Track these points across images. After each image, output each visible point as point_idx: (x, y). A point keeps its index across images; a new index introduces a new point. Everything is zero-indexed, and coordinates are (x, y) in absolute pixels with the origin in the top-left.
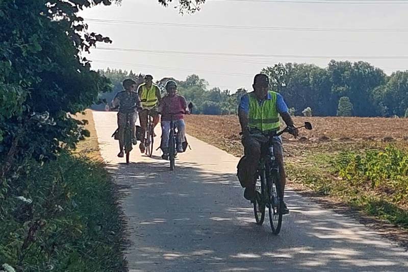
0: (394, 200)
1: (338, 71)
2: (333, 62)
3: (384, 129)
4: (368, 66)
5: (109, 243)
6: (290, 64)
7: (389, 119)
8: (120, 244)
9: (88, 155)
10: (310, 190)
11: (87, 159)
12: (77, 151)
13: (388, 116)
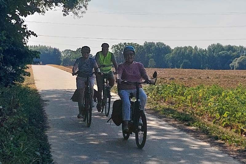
0: (175, 108)
2: (146, 42)
3: (170, 74)
4: (163, 44)
6: (126, 43)
7: (173, 69)
11: (29, 88)
12: (24, 84)
13: (172, 68)
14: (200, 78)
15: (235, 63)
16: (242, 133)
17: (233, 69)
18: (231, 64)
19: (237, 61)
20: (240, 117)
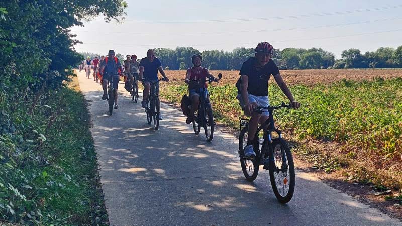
1: (180, 51)
2: (178, 47)
5: (83, 125)
8: (89, 125)
9: (75, 88)
11: (74, 90)
12: (70, 86)
14: (226, 78)
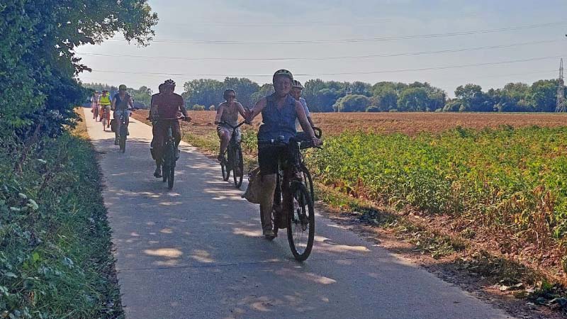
1: (230, 84)
2: (228, 78)
6: (202, 80)
9: (81, 134)
10: (213, 155)
15: (340, 103)
16: (348, 193)
17: (337, 111)
18: (334, 106)
19: (342, 101)
20: (345, 172)
